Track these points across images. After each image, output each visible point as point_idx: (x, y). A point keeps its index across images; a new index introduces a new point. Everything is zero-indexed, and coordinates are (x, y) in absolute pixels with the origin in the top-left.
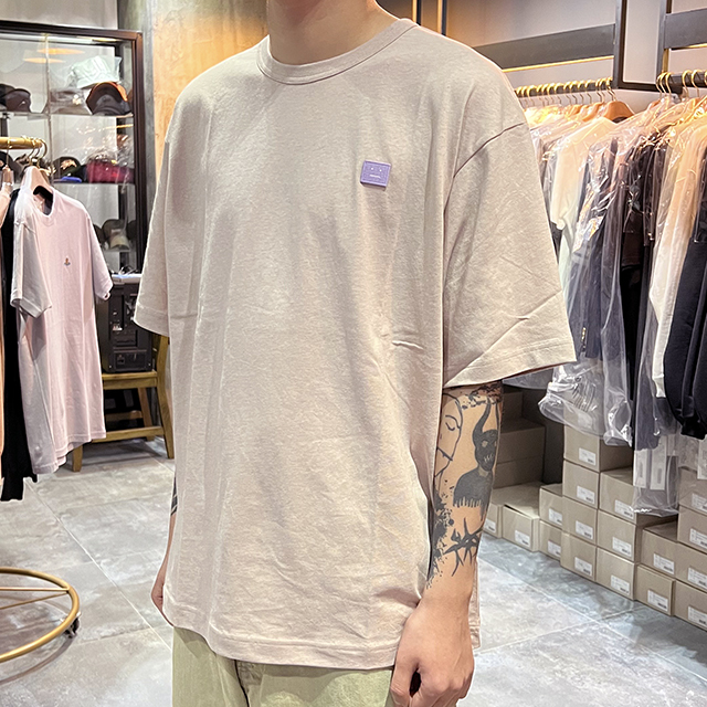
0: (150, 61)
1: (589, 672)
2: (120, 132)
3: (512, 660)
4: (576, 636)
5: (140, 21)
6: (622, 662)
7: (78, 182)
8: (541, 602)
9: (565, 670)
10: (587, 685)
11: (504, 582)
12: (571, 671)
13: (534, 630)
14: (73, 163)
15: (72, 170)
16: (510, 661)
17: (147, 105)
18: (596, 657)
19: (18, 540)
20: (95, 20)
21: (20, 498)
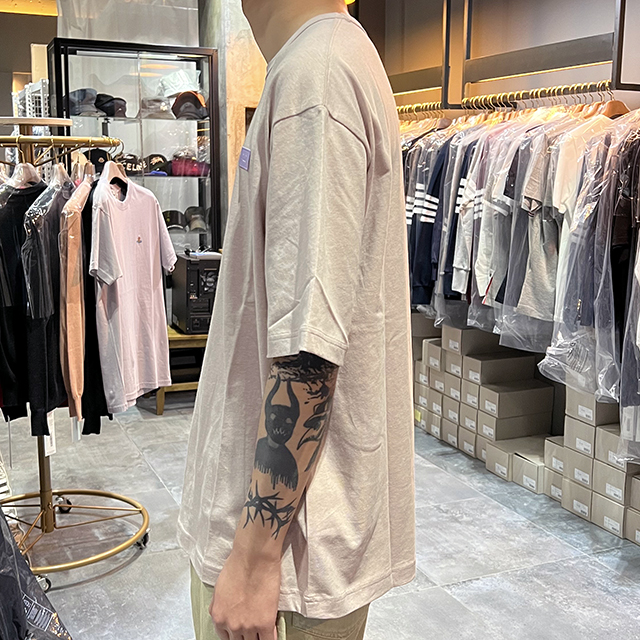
0: (224, 74)
1: (575, 598)
2: (200, 134)
3: (509, 584)
4: (568, 567)
5: (216, 39)
6: (606, 590)
7: (164, 175)
8: (540, 536)
9: (555, 595)
10: (573, 609)
11: (509, 519)
12: (560, 596)
13: (532, 560)
14: (161, 159)
15: (160, 165)
16: (507, 586)
17: (221, 110)
18: (584, 585)
19: (107, 469)
20: (180, 39)
21: (98, 432)
